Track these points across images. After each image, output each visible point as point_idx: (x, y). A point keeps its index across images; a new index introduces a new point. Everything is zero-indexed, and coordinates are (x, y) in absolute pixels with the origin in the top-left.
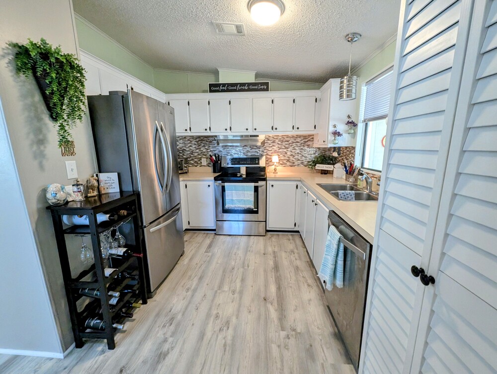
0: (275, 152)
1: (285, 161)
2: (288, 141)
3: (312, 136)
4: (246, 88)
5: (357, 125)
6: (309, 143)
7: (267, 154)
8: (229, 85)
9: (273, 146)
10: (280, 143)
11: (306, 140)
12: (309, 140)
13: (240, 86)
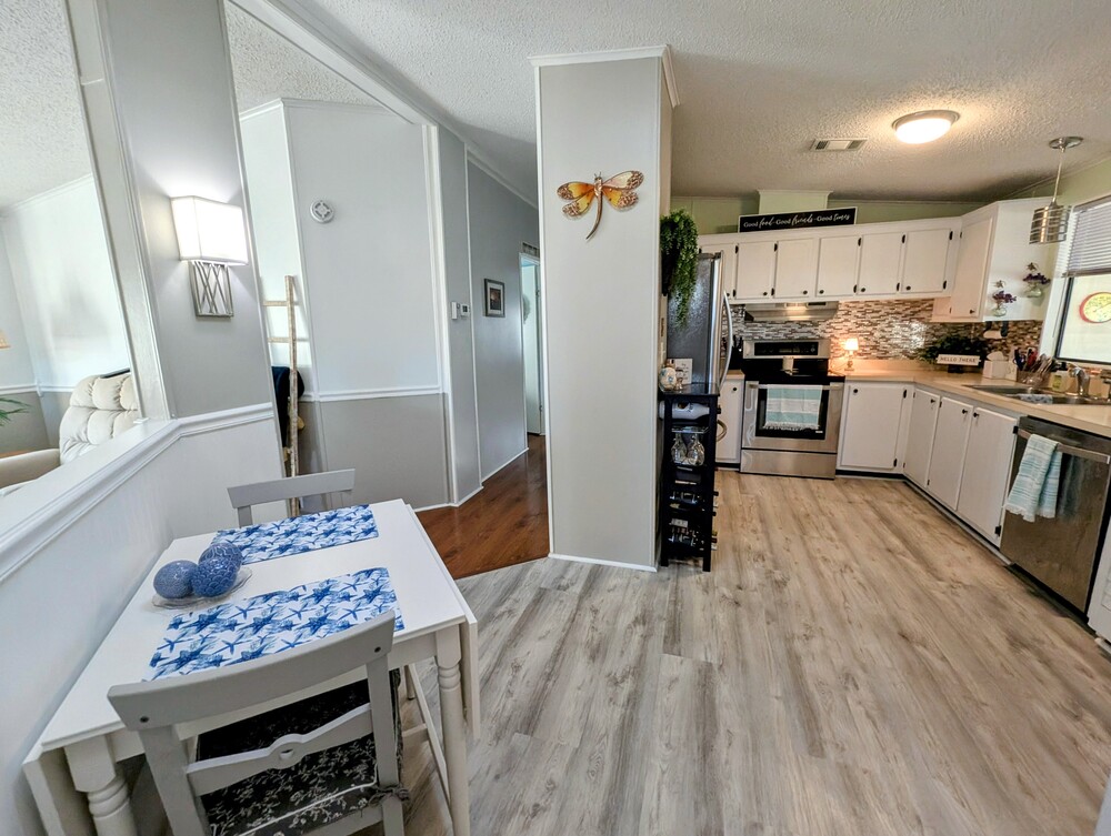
0: (849, 331)
1: (868, 349)
2: (878, 312)
3: (931, 302)
4: (810, 220)
5: (1049, 281)
6: (922, 315)
7: (832, 336)
8: (777, 217)
9: (846, 320)
10: (860, 315)
11: (917, 309)
12: (924, 310)
13: (798, 219)
